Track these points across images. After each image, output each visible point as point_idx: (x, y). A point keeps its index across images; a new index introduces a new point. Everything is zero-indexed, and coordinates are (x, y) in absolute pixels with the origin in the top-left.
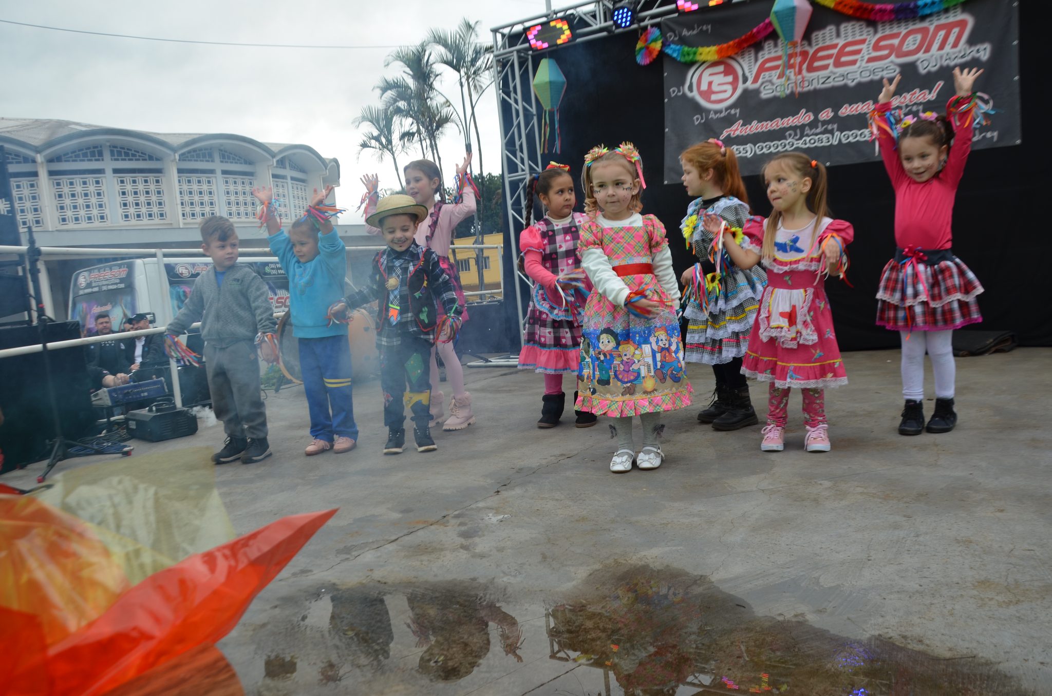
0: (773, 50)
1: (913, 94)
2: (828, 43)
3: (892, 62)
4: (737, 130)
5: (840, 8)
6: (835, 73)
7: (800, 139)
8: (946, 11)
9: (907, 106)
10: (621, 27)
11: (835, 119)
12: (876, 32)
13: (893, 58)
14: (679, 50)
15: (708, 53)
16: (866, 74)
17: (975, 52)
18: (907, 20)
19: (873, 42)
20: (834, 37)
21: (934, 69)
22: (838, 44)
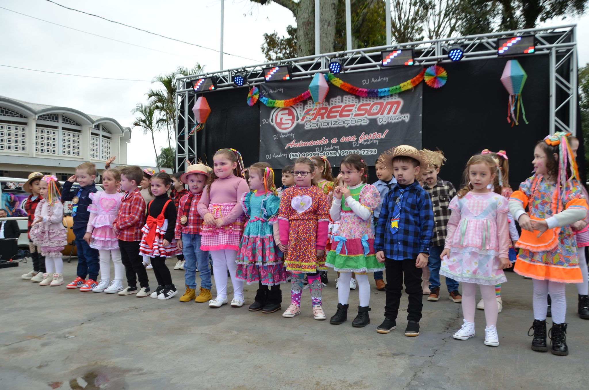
0: (312, 105)
1: (374, 135)
2: (337, 105)
3: (366, 117)
4: (293, 144)
5: (343, 88)
6: (339, 120)
7: (322, 152)
8: (392, 96)
9: (371, 140)
10: (238, 85)
11: (339, 143)
12: (359, 101)
13: (366, 115)
14: (267, 100)
15: (280, 103)
16: (353, 122)
17: (403, 117)
18: (373, 97)
19: (358, 106)
20: (340, 102)
21: (385, 123)
22: (341, 106)
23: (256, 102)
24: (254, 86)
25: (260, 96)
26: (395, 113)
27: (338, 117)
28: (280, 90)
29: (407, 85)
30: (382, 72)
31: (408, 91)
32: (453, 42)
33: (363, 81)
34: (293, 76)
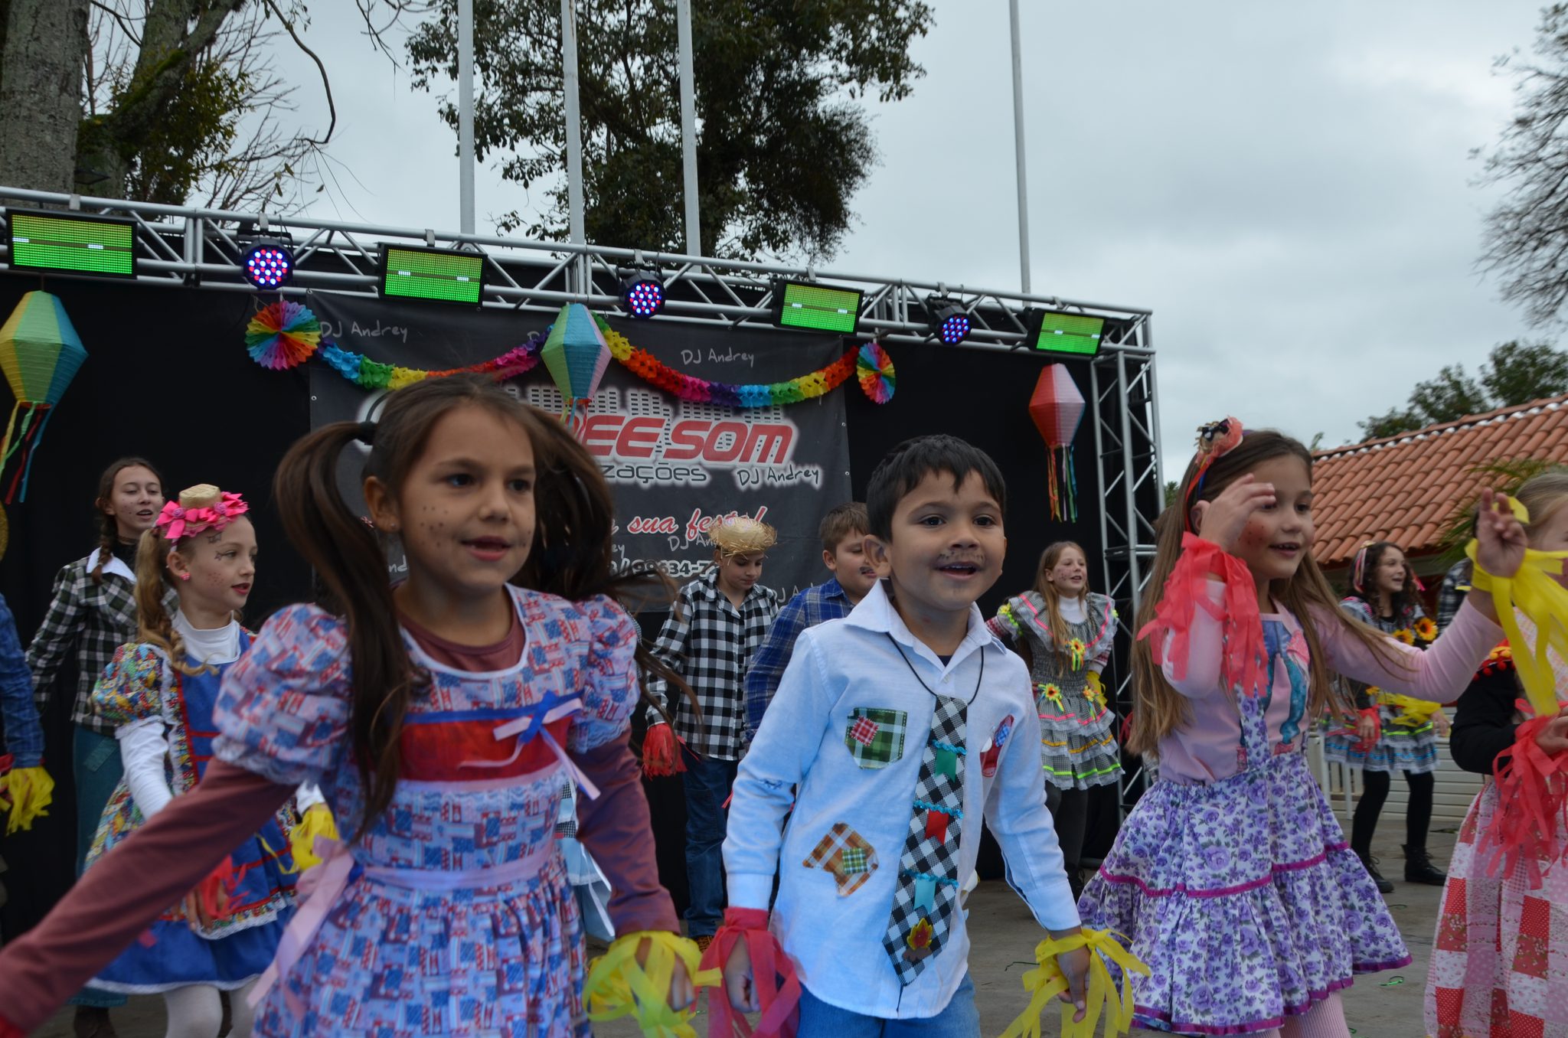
2: (608, 413)
3: (700, 464)
6: (619, 463)
8: (766, 409)
11: (621, 537)
12: (676, 413)
13: (700, 457)
14: (350, 360)
16: (664, 474)
17: (802, 475)
18: (717, 407)
19: (673, 427)
20: (617, 405)
21: (755, 487)
22: (623, 418)
23: (308, 358)
24: (281, 298)
25: (323, 344)
26: (779, 460)
27: (614, 451)
28: (395, 331)
29: (811, 384)
30: (734, 336)
31: (811, 402)
32: (940, 294)
33: (683, 353)
34: (484, 295)
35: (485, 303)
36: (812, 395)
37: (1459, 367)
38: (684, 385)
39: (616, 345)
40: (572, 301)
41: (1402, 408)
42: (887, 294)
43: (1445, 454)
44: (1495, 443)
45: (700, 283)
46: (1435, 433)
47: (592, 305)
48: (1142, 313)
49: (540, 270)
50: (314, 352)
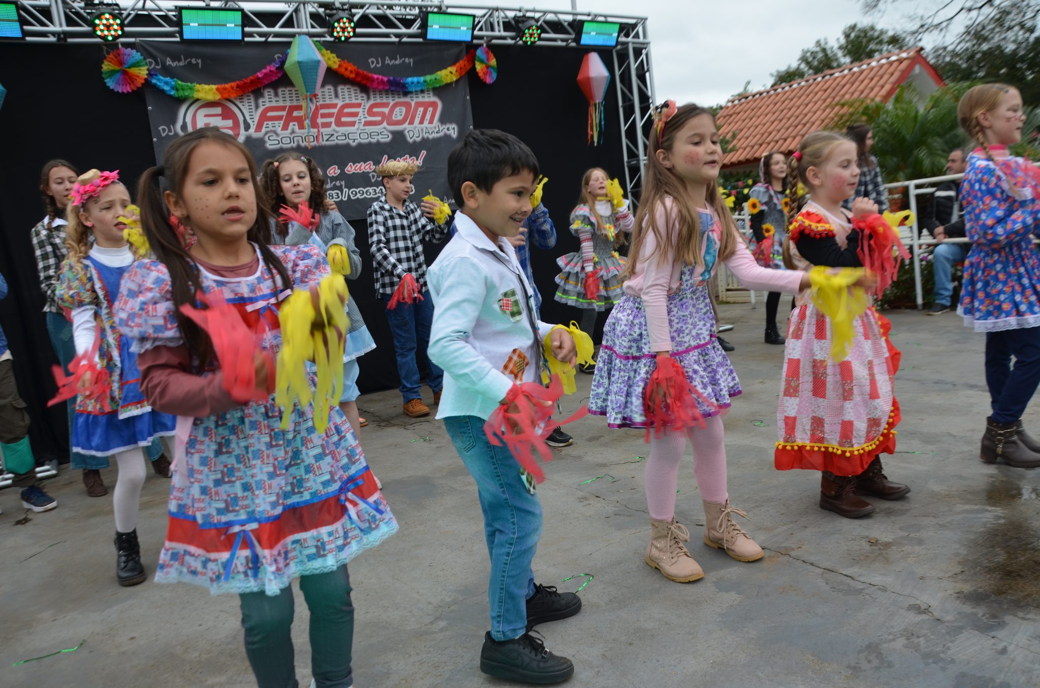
0: (274, 99)
2: (328, 102)
3: (385, 128)
5: (342, 70)
6: (337, 132)
8: (422, 91)
11: (343, 176)
12: (369, 98)
13: (385, 124)
15: (207, 91)
16: (365, 136)
17: (446, 130)
18: (393, 93)
19: (367, 106)
20: (333, 96)
21: (418, 139)
22: (337, 104)
23: (143, 84)
24: (120, 46)
25: (151, 74)
26: (431, 122)
27: (333, 125)
28: (193, 61)
29: (448, 75)
30: (400, 48)
31: (448, 85)
32: (521, 14)
33: (370, 61)
34: (244, 34)
35: (246, 39)
36: (449, 81)
37: (825, 39)
38: (372, 80)
39: (329, 59)
40: (300, 34)
41: (794, 64)
42: (490, 16)
43: (816, 93)
44: (844, 86)
45: (376, 16)
46: (811, 81)
47: (311, 35)
48: (642, 19)
49: (278, 15)
50: (146, 80)
